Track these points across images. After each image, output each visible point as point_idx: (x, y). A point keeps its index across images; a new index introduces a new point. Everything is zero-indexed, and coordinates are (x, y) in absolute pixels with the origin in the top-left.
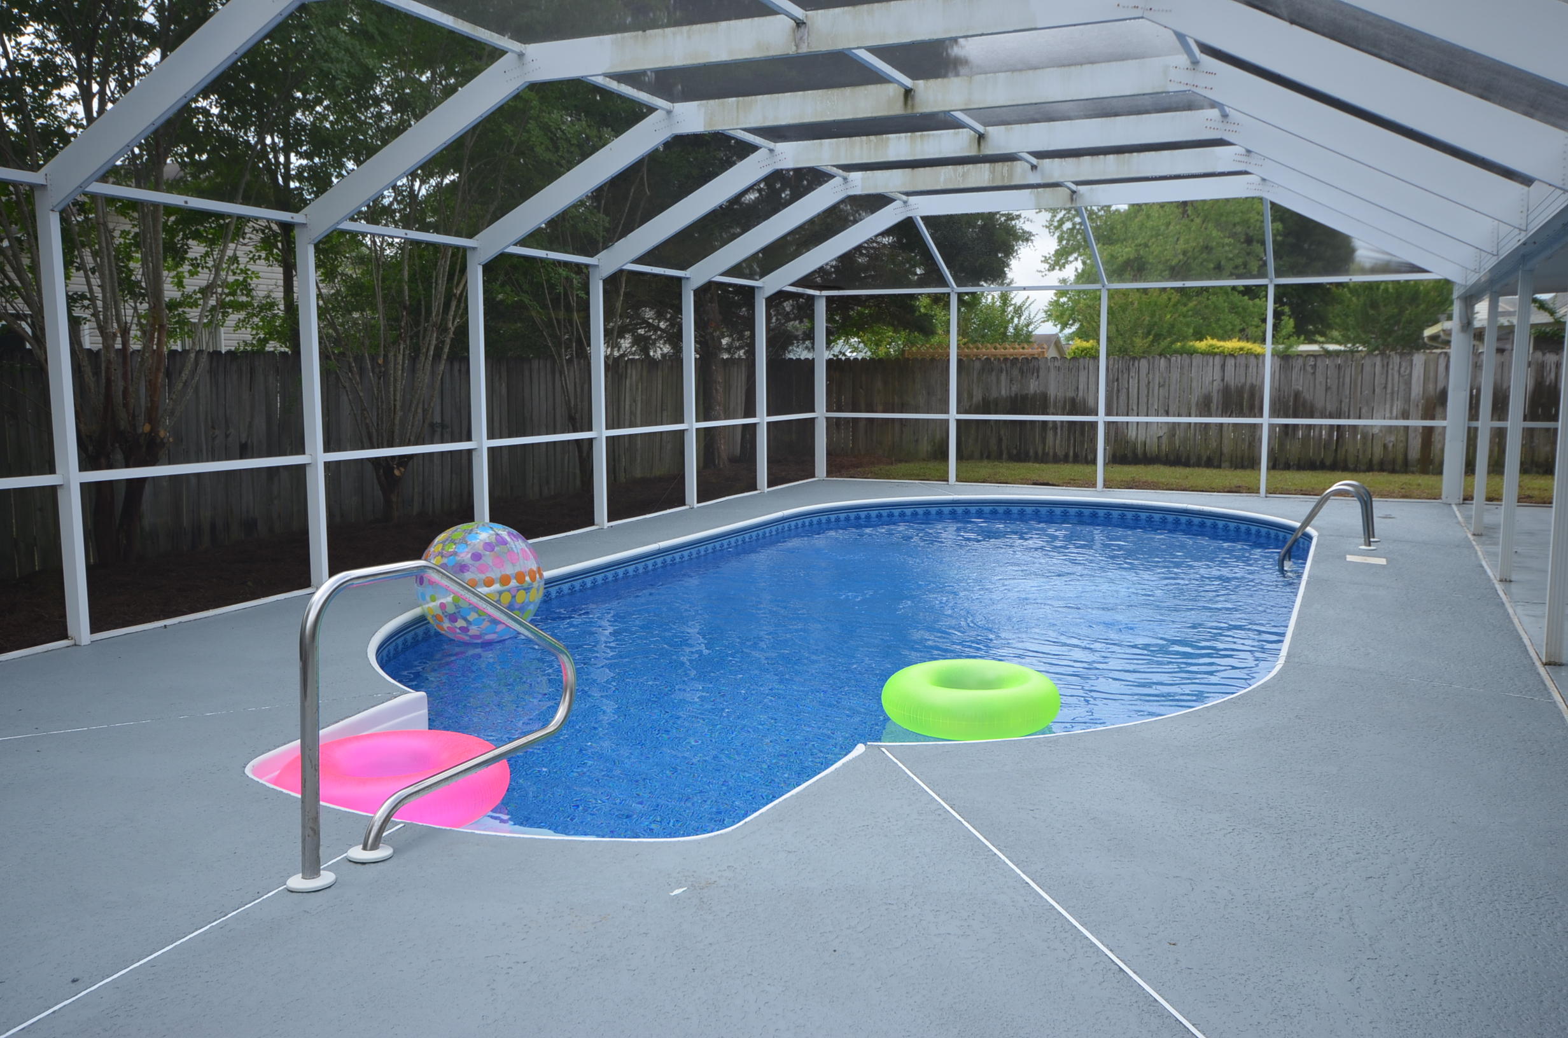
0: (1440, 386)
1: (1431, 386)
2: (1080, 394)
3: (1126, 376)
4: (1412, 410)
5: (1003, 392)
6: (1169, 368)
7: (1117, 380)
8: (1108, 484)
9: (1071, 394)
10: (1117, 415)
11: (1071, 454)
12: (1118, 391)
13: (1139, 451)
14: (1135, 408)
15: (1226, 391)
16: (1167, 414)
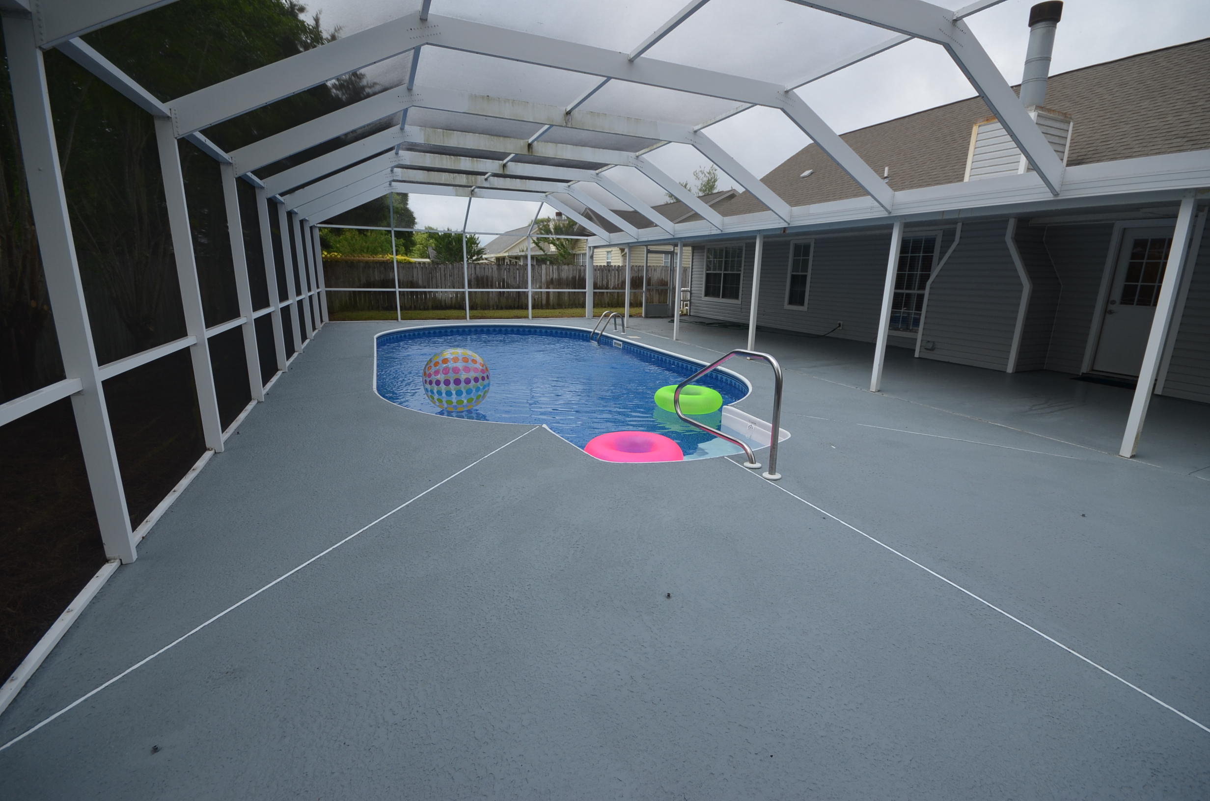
0: (551, 277)
1: (548, 277)
2: (415, 279)
3: (435, 271)
4: (543, 286)
5: (377, 278)
6: (453, 268)
7: (431, 273)
8: (472, 318)
9: (411, 279)
10: (432, 288)
11: (413, 306)
12: (432, 278)
13: (443, 304)
14: (440, 285)
15: (477, 278)
16: (454, 288)
